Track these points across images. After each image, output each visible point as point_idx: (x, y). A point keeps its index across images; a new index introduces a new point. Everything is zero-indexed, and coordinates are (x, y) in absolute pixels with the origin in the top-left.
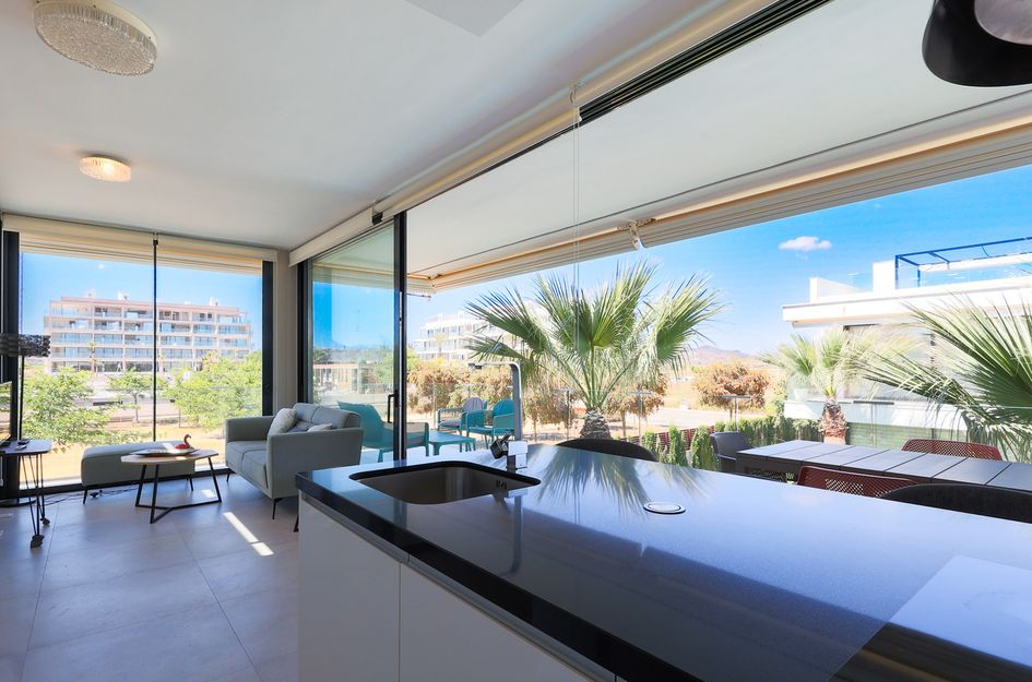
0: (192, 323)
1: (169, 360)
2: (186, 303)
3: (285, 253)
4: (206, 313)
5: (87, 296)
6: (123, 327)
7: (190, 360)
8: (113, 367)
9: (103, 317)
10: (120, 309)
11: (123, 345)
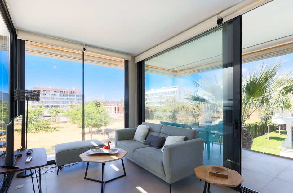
0: (69, 94)
1: (63, 104)
2: (67, 89)
3: (134, 57)
4: (73, 92)
5: (41, 87)
6: (50, 95)
7: (68, 104)
8: (48, 106)
9: (45, 93)
10: (49, 91)
11: (50, 100)
